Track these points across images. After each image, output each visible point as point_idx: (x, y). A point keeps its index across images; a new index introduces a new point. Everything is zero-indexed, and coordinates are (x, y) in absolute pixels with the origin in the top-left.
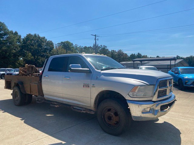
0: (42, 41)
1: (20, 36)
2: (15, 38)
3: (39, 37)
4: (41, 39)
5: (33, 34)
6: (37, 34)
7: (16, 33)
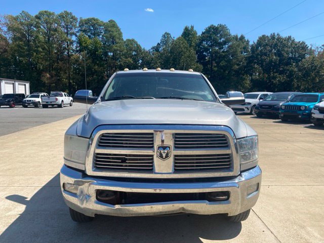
0: (284, 45)
1: (248, 41)
2: (238, 46)
3: (279, 39)
4: (282, 42)
5: (269, 35)
6: (276, 34)
7: (242, 38)
